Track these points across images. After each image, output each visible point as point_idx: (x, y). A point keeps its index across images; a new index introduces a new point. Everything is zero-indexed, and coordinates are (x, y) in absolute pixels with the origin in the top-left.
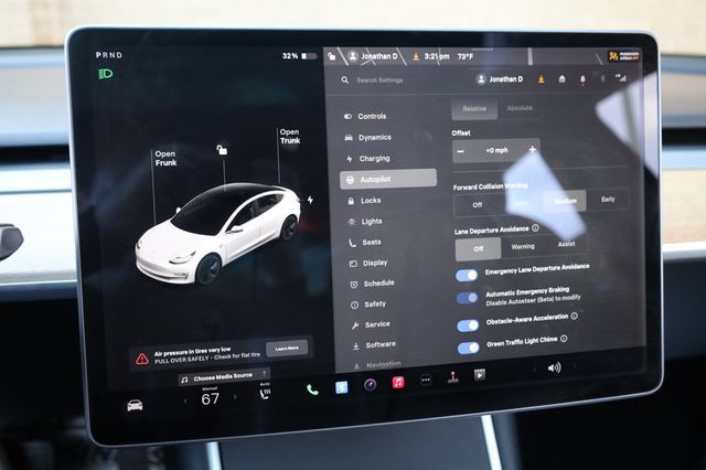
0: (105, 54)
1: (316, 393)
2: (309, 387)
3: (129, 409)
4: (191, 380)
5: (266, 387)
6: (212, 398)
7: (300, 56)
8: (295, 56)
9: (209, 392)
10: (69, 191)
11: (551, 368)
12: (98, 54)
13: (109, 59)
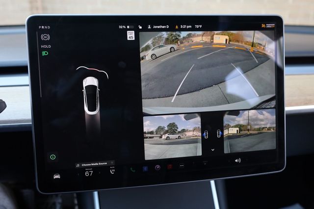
0: (43, 27)
1: (134, 171)
2: (131, 169)
3: (54, 178)
4: (81, 165)
5: (113, 169)
6: (90, 173)
7: (126, 27)
8: (124, 27)
9: (88, 171)
10: (28, 85)
11: (236, 161)
12: (40, 27)
13: (45, 29)
